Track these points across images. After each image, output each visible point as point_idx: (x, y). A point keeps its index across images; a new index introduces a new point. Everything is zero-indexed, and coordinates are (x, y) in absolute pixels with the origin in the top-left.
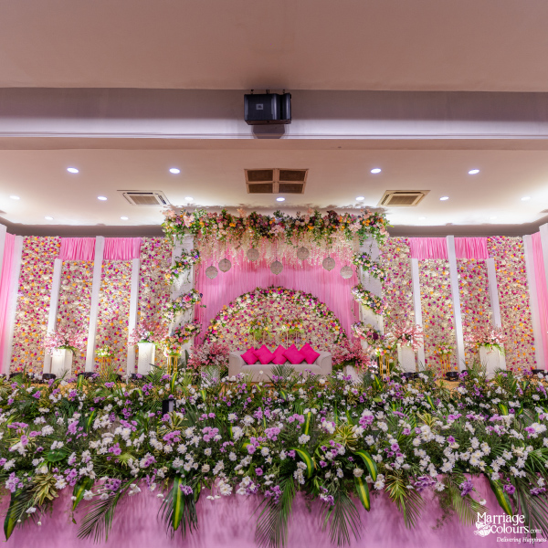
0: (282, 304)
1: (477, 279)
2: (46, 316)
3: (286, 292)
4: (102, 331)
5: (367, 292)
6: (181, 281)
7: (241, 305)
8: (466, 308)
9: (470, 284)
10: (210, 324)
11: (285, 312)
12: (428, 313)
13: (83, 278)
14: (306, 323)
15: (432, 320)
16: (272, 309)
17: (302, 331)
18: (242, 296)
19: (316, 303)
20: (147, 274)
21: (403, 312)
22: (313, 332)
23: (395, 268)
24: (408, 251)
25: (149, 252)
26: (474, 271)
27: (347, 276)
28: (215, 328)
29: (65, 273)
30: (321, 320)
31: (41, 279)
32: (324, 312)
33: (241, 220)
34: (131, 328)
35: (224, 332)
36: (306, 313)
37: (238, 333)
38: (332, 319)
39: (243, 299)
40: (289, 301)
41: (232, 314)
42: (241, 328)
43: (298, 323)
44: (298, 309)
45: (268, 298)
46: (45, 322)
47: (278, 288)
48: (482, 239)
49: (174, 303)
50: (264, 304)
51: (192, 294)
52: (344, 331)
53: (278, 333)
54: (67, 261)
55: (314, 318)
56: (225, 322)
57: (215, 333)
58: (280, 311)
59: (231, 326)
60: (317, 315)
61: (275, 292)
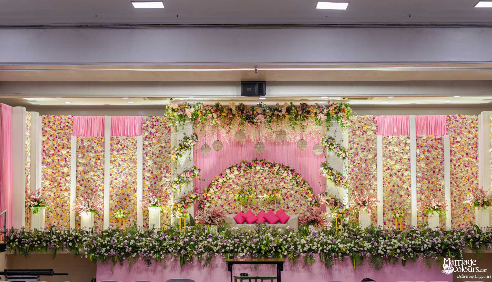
0: (264, 174)
1: (434, 153)
2: (67, 184)
3: (267, 165)
4: (114, 197)
5: (331, 169)
6: (184, 160)
7: (230, 176)
8: (423, 178)
9: (427, 158)
10: (204, 192)
11: (266, 181)
12: (389, 183)
13: (95, 152)
14: (284, 191)
15: (392, 188)
16: (256, 179)
17: (280, 198)
18: (230, 168)
19: (292, 174)
20: (149, 148)
21: (367, 182)
22: (290, 199)
23: (363, 143)
24: (374, 128)
25: (150, 129)
26: (432, 147)
27: (317, 153)
28: (209, 195)
29: (80, 147)
30: (297, 188)
31: (60, 153)
32: (299, 182)
33: (231, 110)
34: (139, 195)
35: (216, 199)
36: (285, 183)
37: (227, 199)
38: (306, 188)
39: (232, 171)
40: (270, 172)
41: (222, 183)
42: (230, 195)
43: (277, 193)
44: (278, 179)
45: (252, 170)
46: (67, 190)
47: (261, 161)
48: (442, 117)
49: (179, 177)
50: (249, 174)
51: (193, 170)
52: (316, 197)
53: (261, 200)
54: (80, 138)
55: (291, 187)
56: (217, 190)
57: (208, 199)
58: (262, 180)
59: (222, 193)
60: (294, 184)
61: (259, 165)
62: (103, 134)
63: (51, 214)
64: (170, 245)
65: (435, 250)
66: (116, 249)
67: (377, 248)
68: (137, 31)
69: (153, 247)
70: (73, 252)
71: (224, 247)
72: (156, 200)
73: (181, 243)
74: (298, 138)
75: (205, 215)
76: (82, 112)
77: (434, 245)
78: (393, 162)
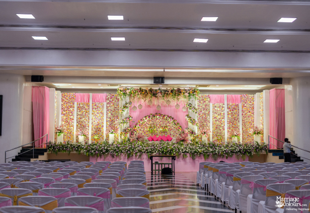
0: (160, 120)
1: (235, 111)
2: (73, 123)
3: (162, 115)
4: (93, 129)
5: (190, 117)
6: (125, 113)
7: (145, 120)
8: (230, 122)
9: (232, 113)
10: (134, 127)
12: (215, 124)
13: (85, 109)
14: (169, 127)
15: (217, 126)
16: (157, 122)
17: (167, 130)
19: (173, 120)
20: (109, 108)
21: (206, 124)
22: (172, 131)
23: (204, 107)
24: (209, 100)
25: (110, 99)
26: (234, 108)
29: (78, 107)
30: (175, 126)
31: (69, 110)
32: (176, 123)
33: (146, 91)
34: (105, 128)
35: (139, 130)
36: (169, 124)
37: (144, 131)
38: (179, 126)
39: (146, 118)
40: (163, 119)
41: (142, 123)
42: (145, 129)
43: (166, 128)
44: (166, 122)
45: (155, 118)
46: (73, 126)
48: (239, 96)
49: (123, 120)
50: (154, 120)
51: (129, 118)
52: (183, 130)
53: (159, 131)
54: (78, 103)
55: (172, 125)
56: (139, 127)
57: (135, 131)
58: (159, 122)
59: (141, 128)
61: (158, 115)
62: (89, 101)
63: (65, 137)
64: (123, 149)
65: (241, 152)
66: (98, 150)
67: (215, 151)
68: (111, 52)
69: (115, 150)
70: (78, 152)
71: (147, 150)
72: (112, 131)
73: (128, 148)
74: (176, 104)
75: (135, 137)
76: (79, 92)
77: (240, 150)
78: (217, 115)
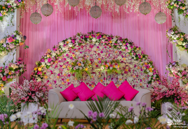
0: (101, 48)
3: (104, 37)
7: (64, 49)
10: (36, 66)
11: (103, 55)
16: (92, 53)
18: (64, 41)
19: (131, 46)
27: (161, 21)
28: (40, 69)
30: (136, 62)
32: (139, 55)
35: (48, 74)
36: (123, 57)
37: (61, 75)
38: (146, 61)
39: (65, 44)
40: (107, 45)
41: (55, 57)
42: (64, 70)
43: (116, 64)
44: (116, 53)
45: (88, 42)
47: (97, 33)
50: (84, 48)
51: (15, 36)
52: (157, 72)
53: (97, 74)
55: (130, 61)
56: (49, 64)
57: (40, 74)
58: (99, 54)
59: (55, 68)
60: (133, 58)
61: (95, 37)
